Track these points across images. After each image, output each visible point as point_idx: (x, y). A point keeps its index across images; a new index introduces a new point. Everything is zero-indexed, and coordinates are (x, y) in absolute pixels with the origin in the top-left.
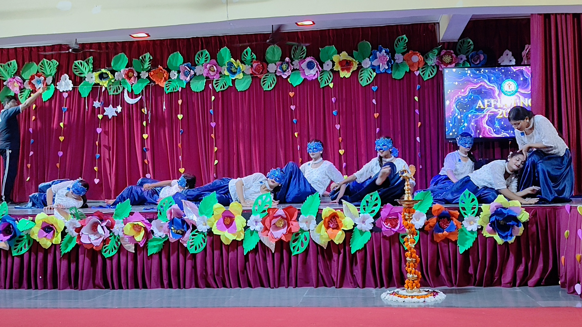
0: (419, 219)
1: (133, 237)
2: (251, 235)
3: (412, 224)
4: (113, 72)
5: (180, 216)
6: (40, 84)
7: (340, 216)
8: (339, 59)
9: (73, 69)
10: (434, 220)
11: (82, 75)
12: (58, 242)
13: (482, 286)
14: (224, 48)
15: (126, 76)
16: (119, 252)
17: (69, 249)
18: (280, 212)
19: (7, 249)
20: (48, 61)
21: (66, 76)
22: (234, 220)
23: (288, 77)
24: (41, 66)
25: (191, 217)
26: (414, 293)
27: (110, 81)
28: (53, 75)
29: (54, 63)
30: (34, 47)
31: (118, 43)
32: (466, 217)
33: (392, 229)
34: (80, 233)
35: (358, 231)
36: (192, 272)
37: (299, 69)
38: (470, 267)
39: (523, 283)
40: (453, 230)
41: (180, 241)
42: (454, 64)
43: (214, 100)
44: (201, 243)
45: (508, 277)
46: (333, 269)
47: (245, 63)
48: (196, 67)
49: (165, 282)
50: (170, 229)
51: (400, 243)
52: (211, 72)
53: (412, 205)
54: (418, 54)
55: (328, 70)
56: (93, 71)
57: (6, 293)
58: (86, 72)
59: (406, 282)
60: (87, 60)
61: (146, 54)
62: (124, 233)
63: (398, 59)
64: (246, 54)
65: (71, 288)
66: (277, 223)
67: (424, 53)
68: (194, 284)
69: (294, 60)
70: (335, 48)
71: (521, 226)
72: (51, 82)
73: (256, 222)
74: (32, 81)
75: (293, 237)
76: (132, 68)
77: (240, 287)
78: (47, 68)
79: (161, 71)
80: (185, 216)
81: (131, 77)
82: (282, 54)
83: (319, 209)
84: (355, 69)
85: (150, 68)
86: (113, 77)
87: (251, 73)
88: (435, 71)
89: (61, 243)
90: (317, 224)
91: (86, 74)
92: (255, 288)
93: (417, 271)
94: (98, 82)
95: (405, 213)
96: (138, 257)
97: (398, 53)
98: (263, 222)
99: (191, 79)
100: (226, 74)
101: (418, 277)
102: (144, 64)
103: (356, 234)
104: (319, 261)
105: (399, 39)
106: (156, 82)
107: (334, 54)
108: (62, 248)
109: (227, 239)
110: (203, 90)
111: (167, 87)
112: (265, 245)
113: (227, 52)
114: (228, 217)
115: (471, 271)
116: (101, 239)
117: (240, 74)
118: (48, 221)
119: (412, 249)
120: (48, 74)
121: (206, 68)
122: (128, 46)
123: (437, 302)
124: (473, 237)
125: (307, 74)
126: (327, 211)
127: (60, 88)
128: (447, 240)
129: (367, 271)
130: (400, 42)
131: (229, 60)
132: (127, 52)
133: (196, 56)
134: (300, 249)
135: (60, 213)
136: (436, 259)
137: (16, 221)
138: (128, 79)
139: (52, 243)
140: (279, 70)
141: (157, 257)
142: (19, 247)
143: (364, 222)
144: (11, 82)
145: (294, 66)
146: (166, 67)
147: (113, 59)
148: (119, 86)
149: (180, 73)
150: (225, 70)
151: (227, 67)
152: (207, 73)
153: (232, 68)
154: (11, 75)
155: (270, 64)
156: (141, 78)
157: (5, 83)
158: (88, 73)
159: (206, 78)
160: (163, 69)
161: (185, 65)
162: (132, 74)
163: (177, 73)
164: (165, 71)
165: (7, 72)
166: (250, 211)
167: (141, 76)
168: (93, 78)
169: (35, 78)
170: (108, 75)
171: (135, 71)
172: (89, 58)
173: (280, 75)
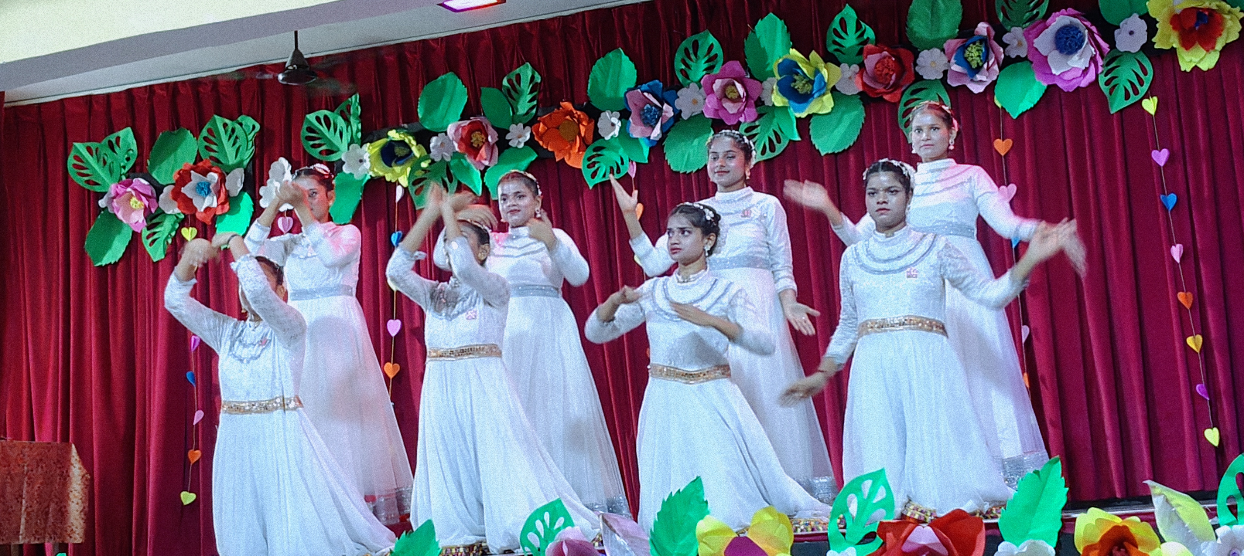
4: (424, 138)
7: (1144, 542)
8: (1172, 9)
9: (303, 139)
11: (332, 155)
14: (766, 18)
15: (464, 146)
20: (228, 121)
21: (283, 163)
23: (991, 88)
24: (205, 139)
27: (416, 167)
28: (246, 163)
29: (248, 126)
30: (183, 82)
31: (433, 44)
37: (1026, 59)
47: (840, 59)
48: (679, 93)
52: (728, 105)
55: (1133, 51)
58: (343, 146)
60: (343, 106)
61: (521, 67)
64: (839, 29)
69: (1008, 28)
72: (241, 187)
74: (183, 190)
76: (479, 119)
78: (228, 145)
79: (568, 117)
81: (479, 148)
82: (964, 14)
84: (1234, 37)
85: (534, 111)
86: (426, 153)
87: (861, 89)
91: (343, 153)
99: (665, 134)
102: (518, 102)
106: (556, 153)
111: (589, 167)
113: (776, 30)
117: (825, 98)
121: (710, 91)
122: (464, 50)
125: (1057, 70)
126: (1092, 525)
131: (785, 56)
132: (464, 68)
133: (677, 55)
138: (470, 154)
140: (956, 68)
144: (121, 196)
145: (1007, 49)
146: (585, 103)
147: (421, 95)
148: (446, 179)
149: (628, 119)
150: (775, 92)
151: (779, 78)
152: (717, 108)
153: (795, 81)
154: (121, 175)
155: (925, 51)
156: (510, 147)
157: (102, 203)
158: (351, 147)
159: (712, 127)
160: (575, 112)
161: (643, 92)
162: (483, 136)
163: (620, 119)
164: (582, 116)
165: (107, 166)
166: (823, 537)
167: (510, 140)
168: (365, 161)
169: (191, 180)
170: (410, 148)
171: (490, 128)
172: (350, 99)
173: (960, 84)
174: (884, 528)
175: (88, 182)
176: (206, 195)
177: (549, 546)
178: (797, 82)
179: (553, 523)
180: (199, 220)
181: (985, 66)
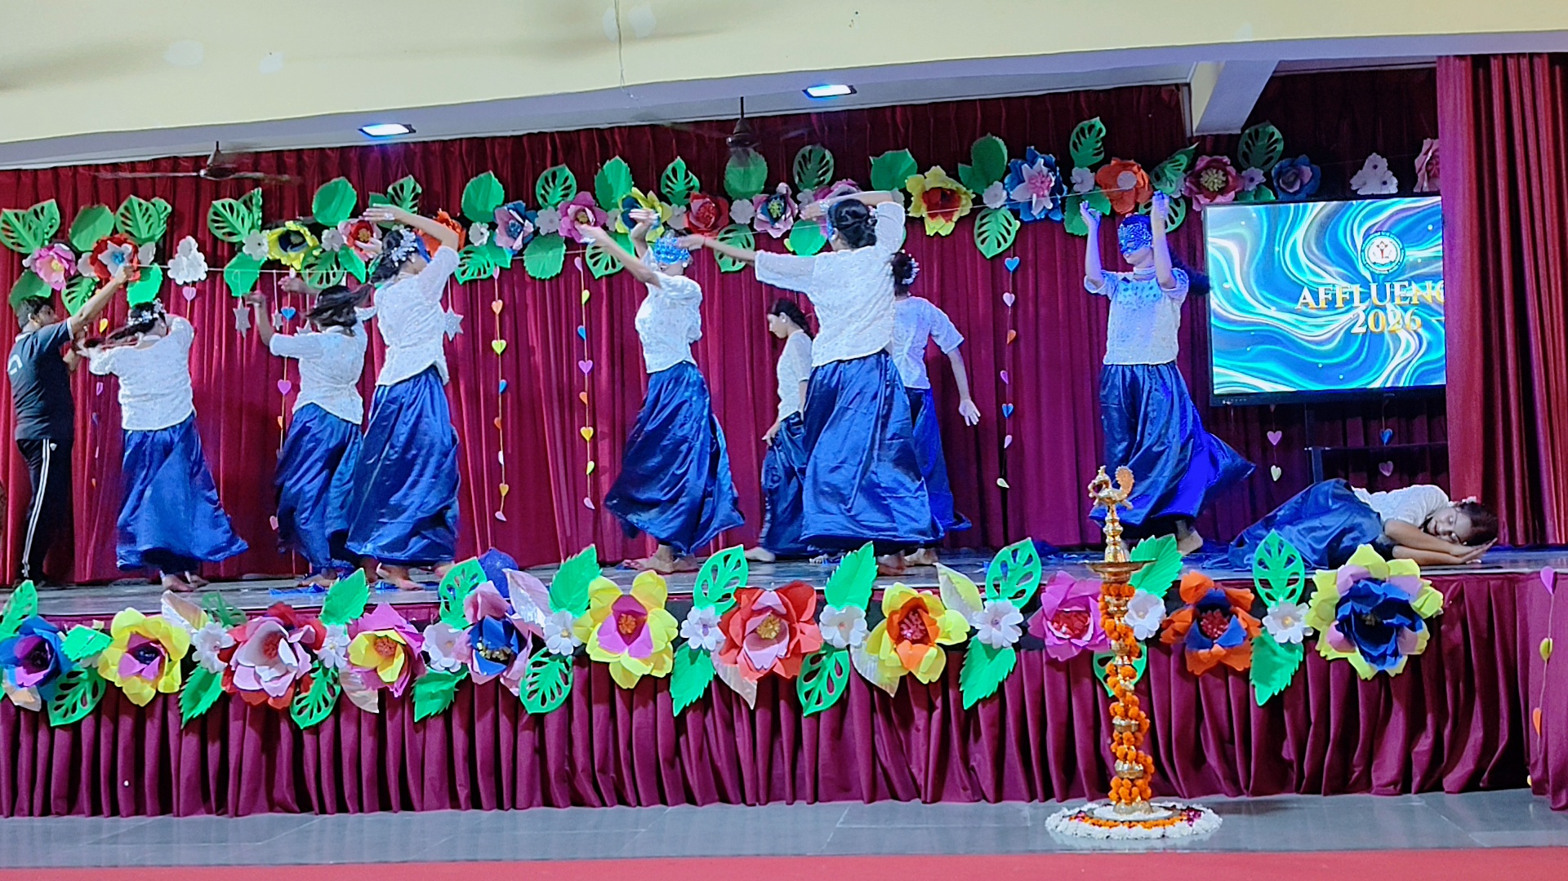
0: (1146, 612)
1: (375, 670)
2: (692, 663)
3: (1127, 626)
4: (317, 230)
5: (500, 614)
6: (122, 264)
7: (932, 609)
8: (924, 187)
9: (209, 223)
10: (1185, 616)
11: (234, 237)
12: (173, 686)
13: (1319, 792)
14: (612, 160)
15: (352, 239)
16: (336, 713)
17: (203, 707)
18: (770, 598)
19: (37, 708)
20: (142, 201)
22: (644, 622)
24: (123, 215)
25: (530, 614)
26: (1136, 814)
27: (308, 254)
28: (157, 238)
29: (161, 207)
31: (329, 152)
32: (1272, 607)
33: (1073, 641)
34: (232, 663)
35: (981, 647)
36: (532, 763)
38: (1285, 743)
39: (1432, 783)
40: (1238, 641)
41: (502, 680)
42: (1232, 194)
43: (589, 300)
44: (558, 686)
45: (1388, 766)
46: (914, 752)
47: (672, 201)
48: (539, 213)
49: (462, 793)
50: (472, 647)
51: (1094, 679)
53: (1124, 576)
54: (1135, 168)
56: (263, 228)
57: (32, 827)
58: (244, 231)
59: (1113, 784)
60: (246, 197)
61: (405, 178)
62: (349, 662)
63: (1079, 180)
64: (671, 175)
65: (209, 812)
66: (763, 628)
67: (1152, 166)
68: (538, 796)
69: (801, 189)
70: (910, 155)
71: (1421, 627)
72: (152, 259)
73: (705, 626)
74: (100, 257)
75: (806, 667)
77: (664, 802)
80: (514, 612)
82: (768, 175)
83: (873, 590)
84: (966, 212)
86: (318, 243)
87: (687, 226)
88: (1182, 211)
89: (180, 691)
90: (870, 629)
91: (243, 236)
92: (706, 807)
93: (1141, 753)
94: (277, 257)
95: (1108, 598)
96: (389, 723)
97: (1081, 167)
98: (724, 627)
100: (618, 230)
101: (1145, 771)
103: (976, 654)
104: (876, 729)
105: (1082, 130)
107: (908, 172)
108: (185, 704)
109: (626, 672)
110: (558, 275)
112: (728, 687)
113: (620, 169)
114: (628, 613)
115: (1288, 751)
116: (289, 678)
117: (658, 230)
118: (147, 631)
119: (1129, 694)
120: (143, 237)
121: (566, 214)
122: (355, 159)
123: (1196, 838)
124: (1292, 661)
126: (896, 594)
127: (178, 274)
128: (1222, 670)
129: (1007, 757)
130: (1084, 136)
131: (629, 193)
132: (354, 177)
133: (538, 182)
134: (823, 697)
135: (177, 610)
136: (1194, 720)
137: (60, 634)
139: (157, 692)
140: (761, 216)
141: (440, 723)
142: (67, 703)
143: (995, 623)
144: (43, 257)
146: (459, 214)
147: (315, 193)
148: (335, 266)
149: (495, 230)
150: (618, 220)
151: (622, 209)
152: (570, 228)
154: (45, 240)
155: (738, 201)
157: (25, 263)
158: (251, 232)
159: (565, 243)
161: (509, 209)
162: (369, 233)
163: (488, 230)
165: (32, 230)
166: (690, 598)
168: (264, 245)
169: (107, 249)
170: (304, 237)
172: (253, 192)
173: (764, 230)
174: (739, 591)
175: (14, 244)
176: (120, 262)
177: (466, 596)
181: (783, 217)
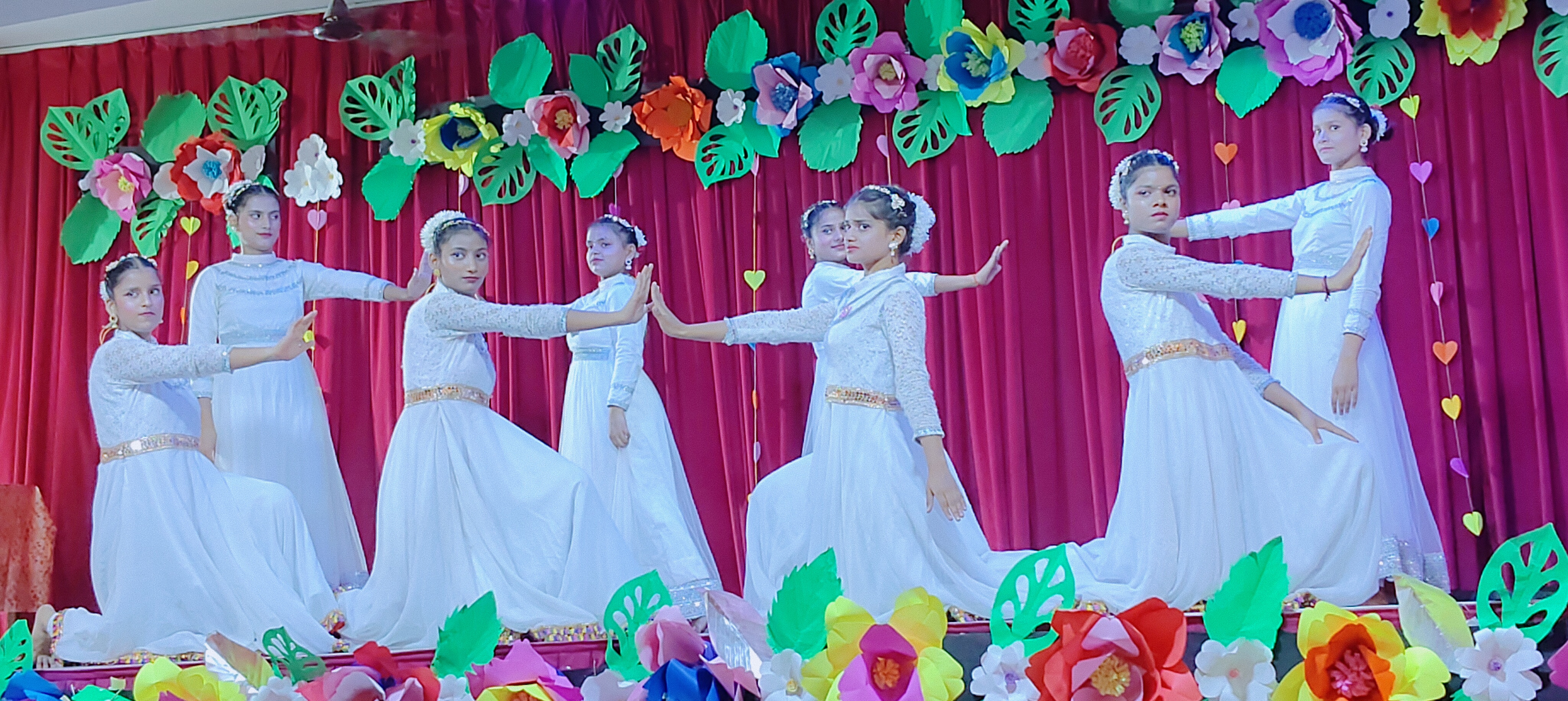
4: (495, 115)
5: (693, 657)
6: (217, 181)
7: (1384, 645)
9: (341, 112)
11: (378, 133)
15: (547, 127)
18: (1109, 628)
20: (246, 85)
21: (316, 139)
22: (913, 668)
23: (1212, 79)
24: (216, 106)
25: (738, 658)
27: (484, 151)
28: (267, 139)
29: (272, 93)
30: (191, 34)
37: (1257, 42)
47: (1024, 35)
48: (820, 71)
52: (880, 87)
55: (1391, 38)
56: (418, 117)
58: (392, 122)
60: (392, 72)
61: (622, 30)
66: (1100, 677)
69: (1235, 3)
72: (261, 169)
73: (1010, 677)
74: (186, 169)
76: (566, 93)
78: (245, 115)
79: (680, 96)
81: (565, 131)
85: (636, 86)
86: (497, 135)
87: (1050, 75)
90: (1280, 677)
91: (390, 131)
94: (439, 159)
98: (1037, 675)
99: (800, 122)
100: (942, 89)
102: (617, 75)
106: (662, 140)
110: (851, 163)
111: (704, 160)
114: (888, 655)
117: (1004, 83)
118: (183, 691)
120: (248, 138)
121: (862, 69)
122: (549, 5)
125: (1294, 58)
126: (1319, 622)
127: (298, 191)
131: (956, 29)
132: (548, 28)
133: (819, 22)
138: (553, 138)
140: (1170, 52)
143: (1495, 668)
144: (107, 175)
145: (1234, 29)
146: (701, 80)
147: (492, 61)
148: (522, 169)
149: (754, 100)
150: (941, 73)
151: (947, 56)
152: (867, 90)
153: (967, 60)
154: (108, 149)
155: (1132, 29)
156: (604, 130)
157: (83, 184)
158: (401, 123)
159: (861, 114)
160: (688, 89)
161: (775, 67)
162: (570, 115)
163: (744, 100)
164: (697, 96)
165: (91, 136)
166: (985, 627)
167: (604, 122)
168: (419, 142)
169: (196, 158)
170: (476, 127)
171: (579, 104)
172: (402, 63)
173: (1174, 73)
174: (1060, 617)
175: (65, 157)
176: (216, 177)
177: (639, 629)
178: (969, 62)
179: (645, 601)
180: (203, 209)
181: (1207, 50)
